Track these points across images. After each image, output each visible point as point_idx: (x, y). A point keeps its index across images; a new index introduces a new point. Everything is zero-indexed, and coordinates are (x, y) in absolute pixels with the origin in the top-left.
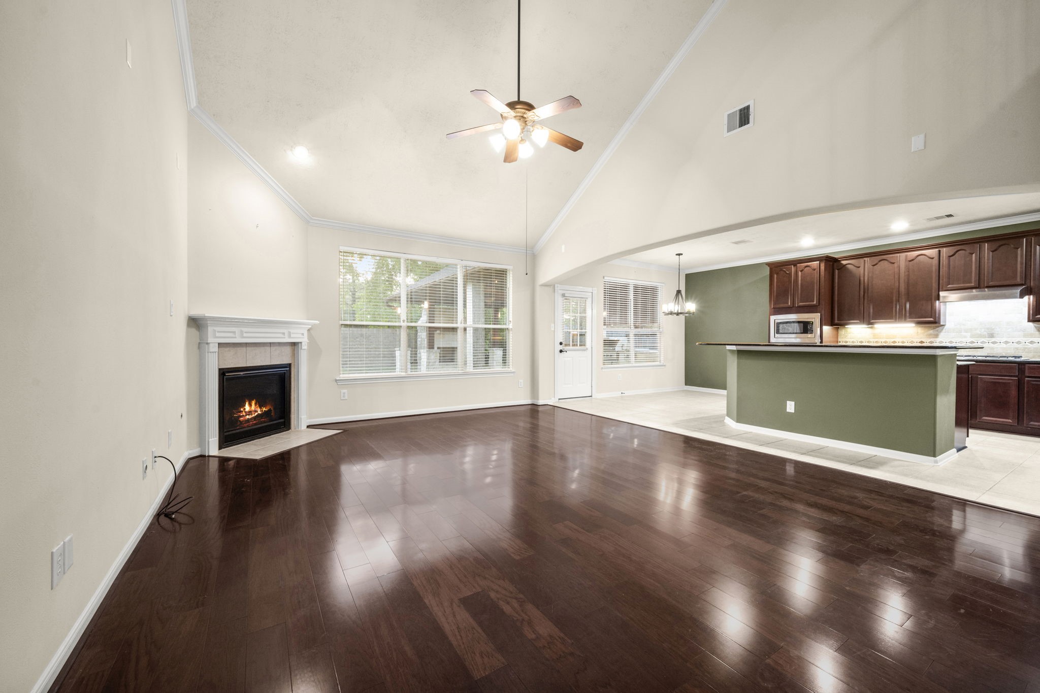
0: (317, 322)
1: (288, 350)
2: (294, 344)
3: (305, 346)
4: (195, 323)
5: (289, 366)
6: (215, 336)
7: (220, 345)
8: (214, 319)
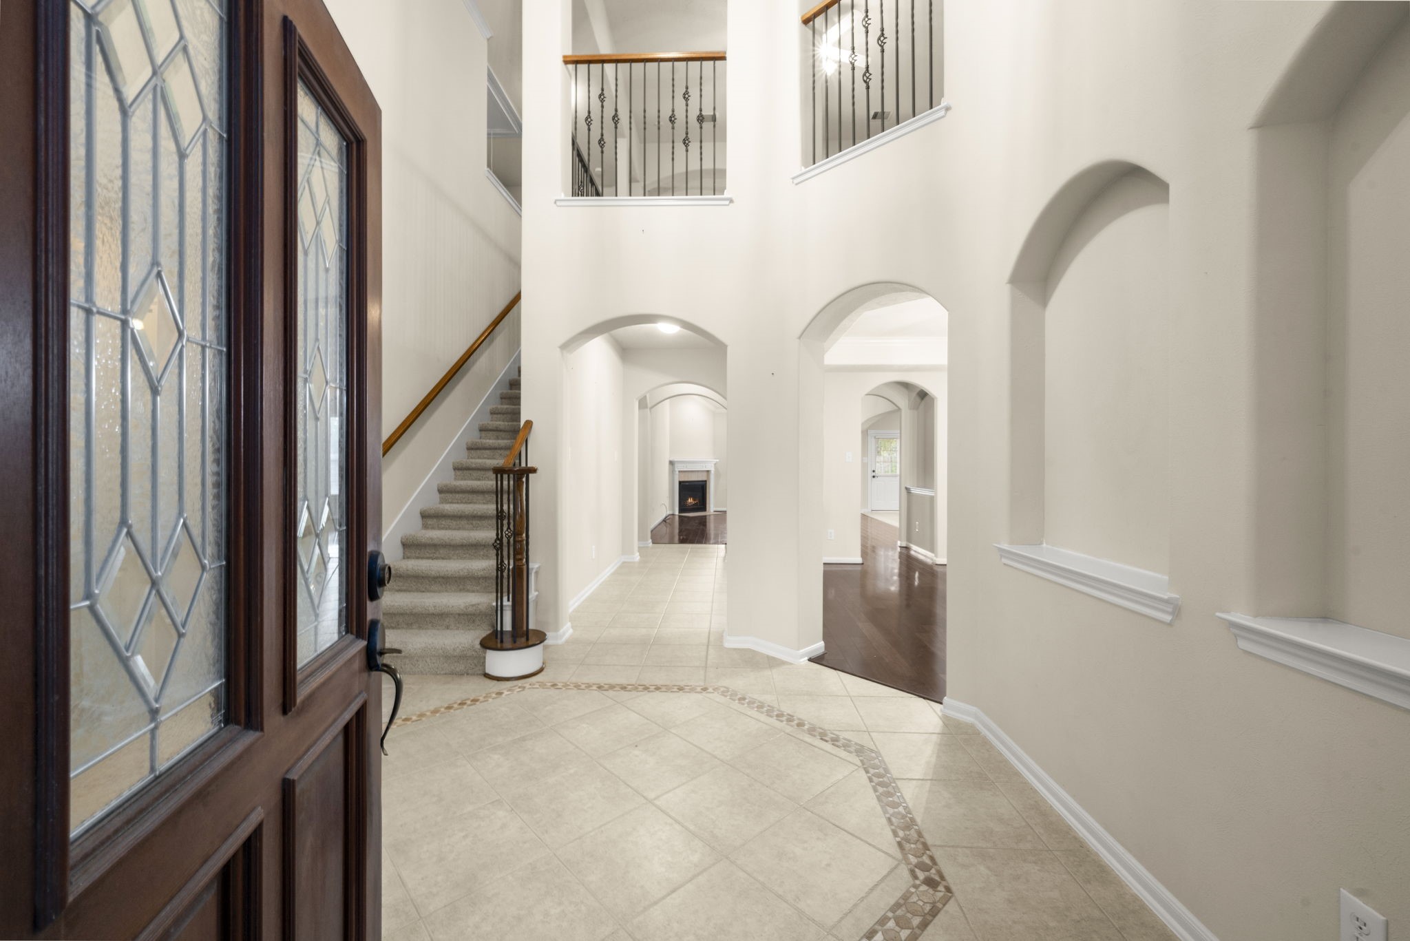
0: (718, 460)
1: (705, 474)
2: (708, 471)
3: (712, 472)
4: (671, 463)
5: (706, 481)
6: (678, 468)
7: (679, 471)
8: (678, 462)
